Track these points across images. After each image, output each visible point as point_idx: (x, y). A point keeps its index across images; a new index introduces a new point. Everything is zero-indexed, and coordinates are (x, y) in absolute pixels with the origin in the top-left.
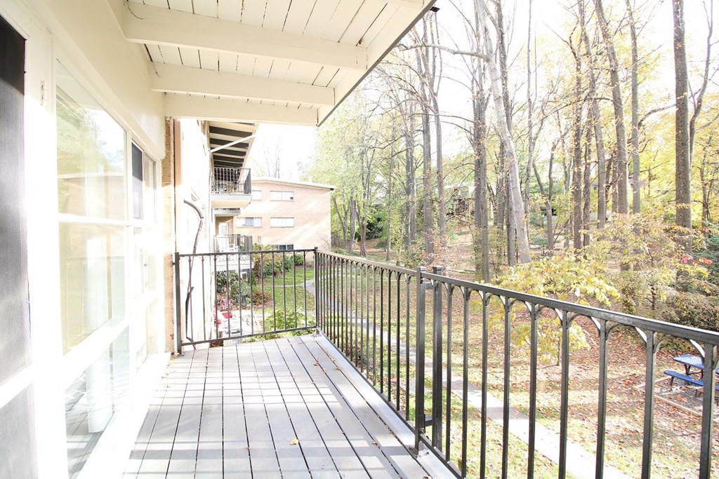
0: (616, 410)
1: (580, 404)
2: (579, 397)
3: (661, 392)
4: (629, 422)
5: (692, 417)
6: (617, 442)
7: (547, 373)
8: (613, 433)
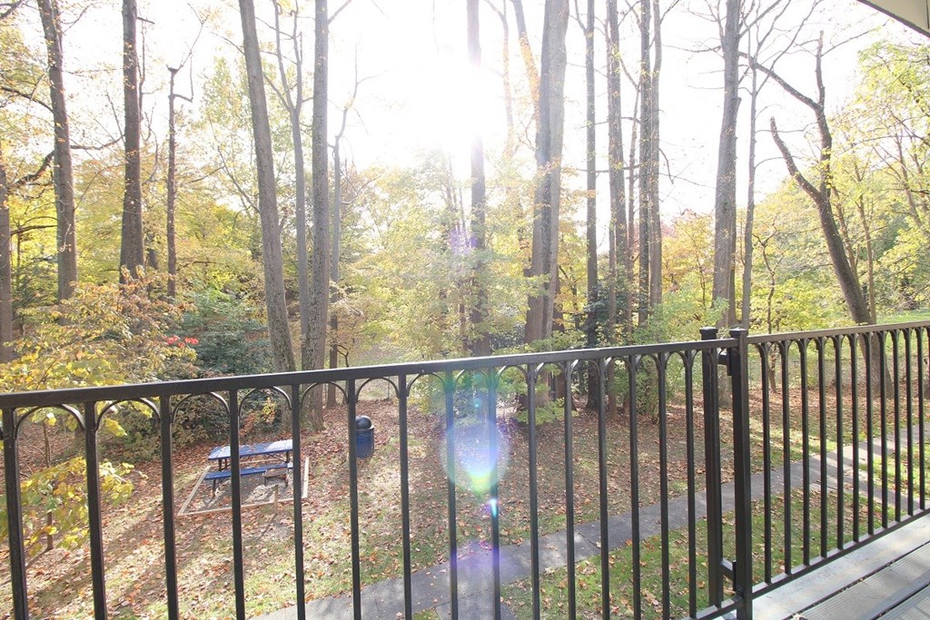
0: (184, 555)
1: (136, 582)
2: (125, 573)
3: (207, 504)
4: (210, 559)
5: (252, 511)
6: (224, 590)
7: (39, 573)
8: (208, 583)
